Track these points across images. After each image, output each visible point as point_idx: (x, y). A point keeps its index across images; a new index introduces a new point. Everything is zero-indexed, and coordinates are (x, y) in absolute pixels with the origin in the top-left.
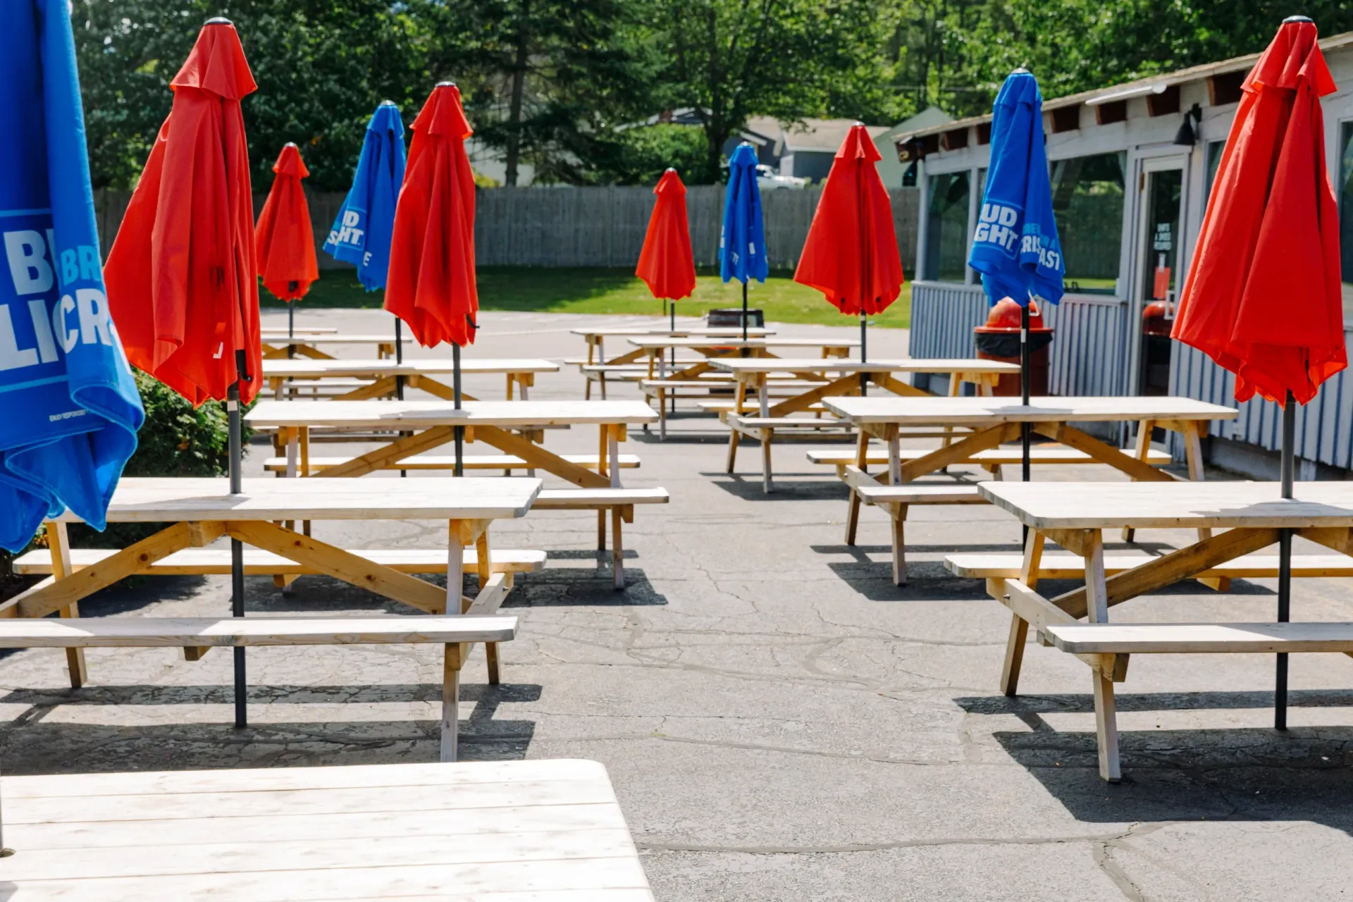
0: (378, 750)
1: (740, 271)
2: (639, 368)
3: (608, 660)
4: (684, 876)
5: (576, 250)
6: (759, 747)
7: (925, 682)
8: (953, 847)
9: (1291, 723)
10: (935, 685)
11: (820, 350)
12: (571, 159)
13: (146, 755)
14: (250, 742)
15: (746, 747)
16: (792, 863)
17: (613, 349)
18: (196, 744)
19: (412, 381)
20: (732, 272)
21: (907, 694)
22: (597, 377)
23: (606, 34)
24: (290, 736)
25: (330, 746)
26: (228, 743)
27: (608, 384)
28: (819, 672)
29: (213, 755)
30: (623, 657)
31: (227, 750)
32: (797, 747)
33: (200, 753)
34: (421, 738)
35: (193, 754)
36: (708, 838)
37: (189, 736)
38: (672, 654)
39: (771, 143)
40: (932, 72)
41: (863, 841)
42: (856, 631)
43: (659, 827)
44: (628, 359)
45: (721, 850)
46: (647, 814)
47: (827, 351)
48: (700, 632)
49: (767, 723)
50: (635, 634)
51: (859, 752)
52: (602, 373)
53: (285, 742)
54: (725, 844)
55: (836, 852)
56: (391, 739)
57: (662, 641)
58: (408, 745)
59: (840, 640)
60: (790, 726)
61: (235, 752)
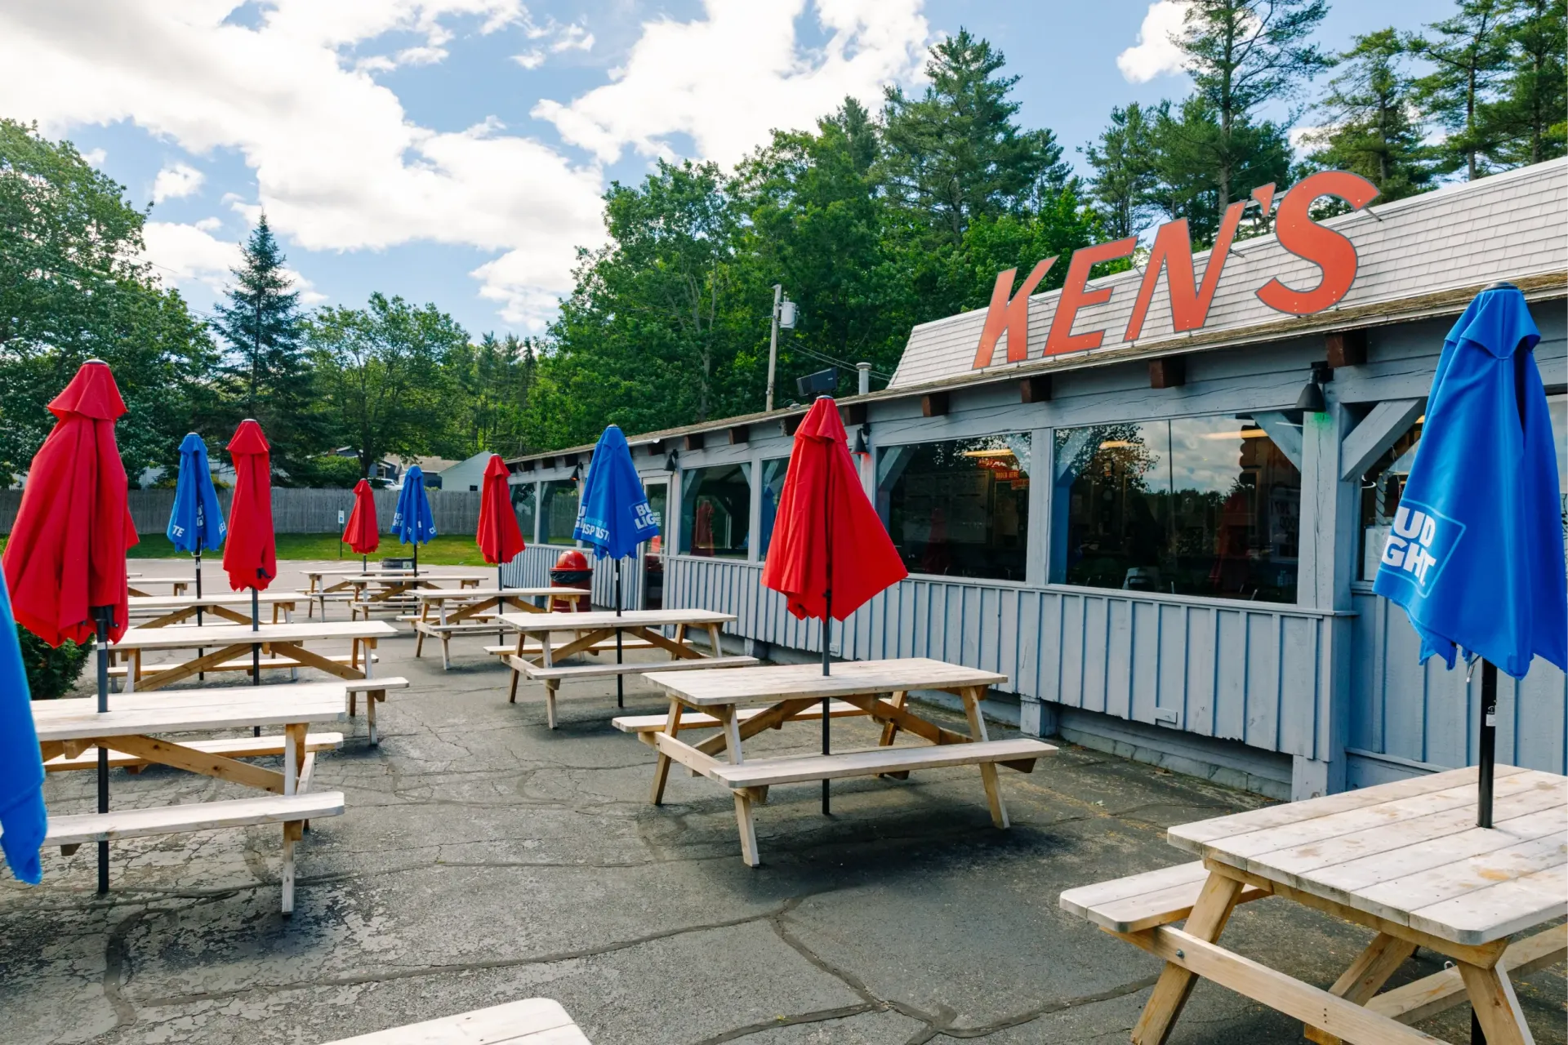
0: (226, 901)
1: (413, 538)
2: (349, 593)
3: (384, 802)
4: (502, 993)
5: (285, 524)
6: (514, 865)
7: (600, 798)
8: (681, 935)
9: (832, 809)
10: (607, 800)
11: (459, 583)
12: (282, 473)
13: (18, 930)
14: (113, 905)
15: (505, 865)
16: (577, 967)
17: (327, 583)
18: (66, 913)
19: (210, 609)
20: (407, 538)
21: (592, 810)
22: (318, 599)
23: (304, 405)
24: (149, 895)
25: (185, 902)
26: (94, 908)
27: (326, 604)
28: (528, 797)
29: (82, 923)
30: (394, 799)
31: (94, 916)
32: (541, 861)
33: (70, 922)
34: (260, 886)
35: (63, 924)
36: (507, 953)
37: (58, 905)
38: (426, 793)
39: (394, 467)
40: (480, 433)
41: (619, 940)
42: (541, 764)
43: (468, 947)
44: (339, 587)
45: (521, 962)
46: (455, 935)
47: (464, 583)
48: (439, 773)
49: (512, 843)
50: (397, 779)
51: (582, 861)
52: (322, 598)
53: (145, 902)
54: (522, 956)
55: (604, 952)
56: (234, 889)
57: (415, 784)
58: (249, 894)
59: (534, 772)
60: (528, 844)
61: (102, 917)
